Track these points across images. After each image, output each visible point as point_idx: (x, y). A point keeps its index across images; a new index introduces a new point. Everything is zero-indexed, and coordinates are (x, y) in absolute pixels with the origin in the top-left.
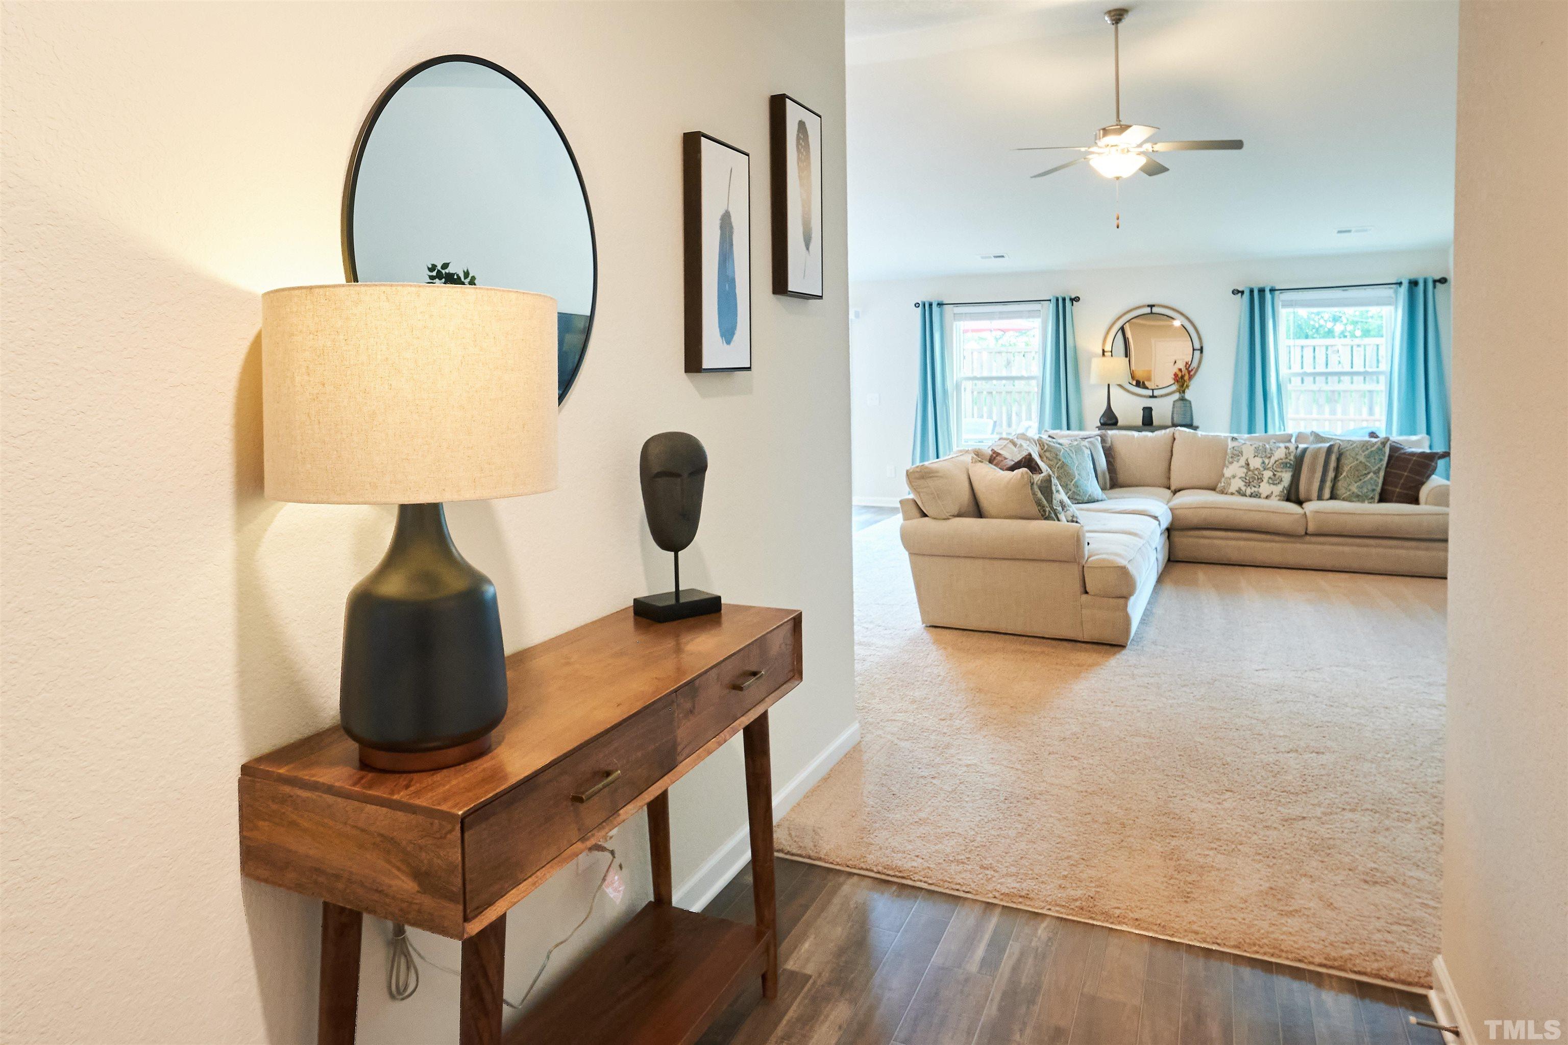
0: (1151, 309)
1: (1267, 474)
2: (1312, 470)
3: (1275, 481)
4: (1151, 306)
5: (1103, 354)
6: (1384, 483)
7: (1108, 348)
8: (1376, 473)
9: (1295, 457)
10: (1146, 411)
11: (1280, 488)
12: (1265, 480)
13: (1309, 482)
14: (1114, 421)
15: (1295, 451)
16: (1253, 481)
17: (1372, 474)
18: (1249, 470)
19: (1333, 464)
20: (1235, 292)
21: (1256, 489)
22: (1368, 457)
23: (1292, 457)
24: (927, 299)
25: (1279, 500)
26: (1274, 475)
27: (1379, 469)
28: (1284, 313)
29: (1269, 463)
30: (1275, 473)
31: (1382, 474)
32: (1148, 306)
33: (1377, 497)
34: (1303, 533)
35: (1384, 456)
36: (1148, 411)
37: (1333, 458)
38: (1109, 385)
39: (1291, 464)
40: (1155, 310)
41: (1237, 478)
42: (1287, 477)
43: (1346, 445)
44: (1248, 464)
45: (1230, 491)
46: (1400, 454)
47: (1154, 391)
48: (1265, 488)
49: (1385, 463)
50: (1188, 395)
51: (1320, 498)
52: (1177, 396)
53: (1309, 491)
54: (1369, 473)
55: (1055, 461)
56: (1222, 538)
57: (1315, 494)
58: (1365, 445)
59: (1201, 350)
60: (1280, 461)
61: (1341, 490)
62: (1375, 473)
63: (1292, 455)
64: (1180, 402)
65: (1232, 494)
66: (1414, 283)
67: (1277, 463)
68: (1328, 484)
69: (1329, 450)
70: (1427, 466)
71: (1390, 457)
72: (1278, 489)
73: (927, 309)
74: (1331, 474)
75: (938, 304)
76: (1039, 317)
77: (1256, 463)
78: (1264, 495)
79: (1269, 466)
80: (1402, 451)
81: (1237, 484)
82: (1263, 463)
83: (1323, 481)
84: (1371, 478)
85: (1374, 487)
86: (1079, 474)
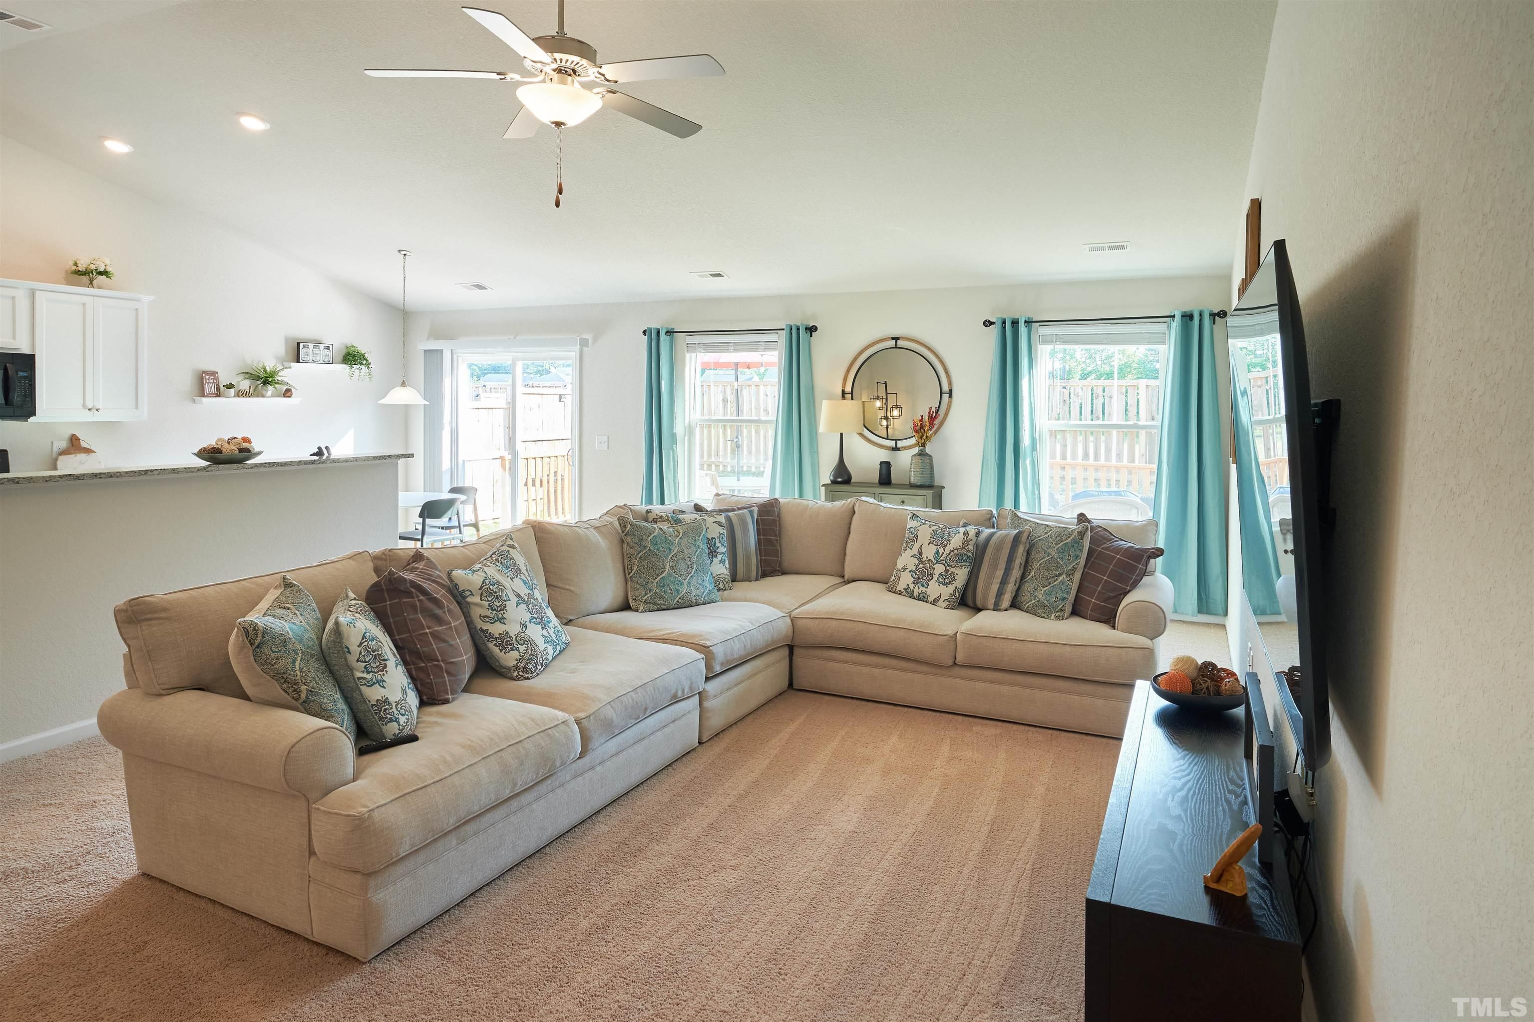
0: (896, 342)
1: (939, 569)
2: (994, 567)
3: (947, 579)
4: (896, 339)
5: (843, 396)
6: (1079, 590)
7: (848, 389)
8: (1070, 574)
9: (976, 546)
10: (884, 465)
11: (951, 589)
12: (935, 577)
13: (986, 585)
14: (846, 478)
15: (974, 539)
16: (922, 578)
17: (1064, 576)
18: (920, 560)
19: (1019, 560)
20: (988, 323)
21: (924, 589)
22: (1061, 551)
23: (971, 547)
24: (654, 325)
25: (947, 608)
26: (946, 571)
27: (1074, 569)
28: (1043, 350)
29: (943, 553)
30: (948, 568)
31: (1078, 576)
32: (893, 338)
33: (1069, 609)
34: (950, 663)
35: (1081, 551)
36: (886, 466)
37: (1021, 550)
38: (842, 434)
39: (968, 557)
40: (900, 343)
41: (907, 571)
42: (961, 574)
43: (1040, 531)
44: (920, 553)
45: (898, 588)
46: (1107, 549)
47: (898, 441)
48: (934, 589)
49: (1082, 561)
50: (928, 449)
51: (996, 608)
52: (916, 450)
53: (985, 597)
54: (1060, 575)
55: (638, 548)
56: (854, 663)
57: (991, 601)
58: (1062, 533)
59: (950, 393)
60: (955, 552)
61: (1027, 599)
62: (1068, 575)
63: (971, 543)
64: (919, 457)
65: (900, 593)
66: (1188, 317)
67: (952, 554)
68: (1010, 588)
69: (1016, 539)
70: (1133, 569)
71: (1091, 552)
72: (947, 591)
73: (653, 336)
74: (1016, 573)
75: (667, 332)
76: (774, 349)
77: (929, 552)
78: (931, 599)
79: (942, 558)
80: (1108, 545)
81: (906, 580)
82: (937, 552)
83: (1004, 582)
84: (1062, 582)
85: (1065, 595)
86: (671, 567)
